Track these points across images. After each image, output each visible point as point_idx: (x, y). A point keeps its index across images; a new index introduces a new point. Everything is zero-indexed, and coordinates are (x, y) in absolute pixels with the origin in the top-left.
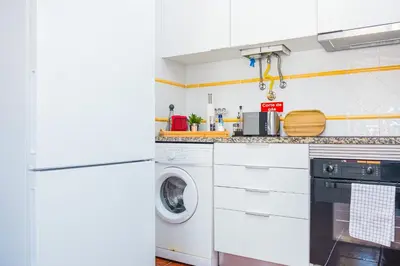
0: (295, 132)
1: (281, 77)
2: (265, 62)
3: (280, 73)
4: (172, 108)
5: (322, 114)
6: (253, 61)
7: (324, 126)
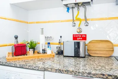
0: (95, 53)
1: (86, 19)
2: (76, 9)
3: (85, 16)
4: (16, 38)
5: (111, 43)
6: (68, 9)
7: (113, 50)
